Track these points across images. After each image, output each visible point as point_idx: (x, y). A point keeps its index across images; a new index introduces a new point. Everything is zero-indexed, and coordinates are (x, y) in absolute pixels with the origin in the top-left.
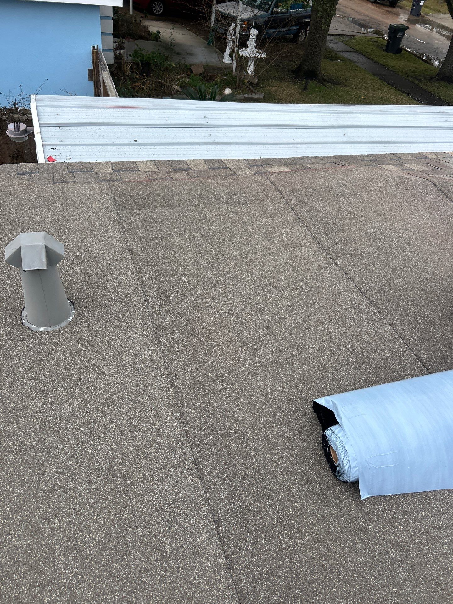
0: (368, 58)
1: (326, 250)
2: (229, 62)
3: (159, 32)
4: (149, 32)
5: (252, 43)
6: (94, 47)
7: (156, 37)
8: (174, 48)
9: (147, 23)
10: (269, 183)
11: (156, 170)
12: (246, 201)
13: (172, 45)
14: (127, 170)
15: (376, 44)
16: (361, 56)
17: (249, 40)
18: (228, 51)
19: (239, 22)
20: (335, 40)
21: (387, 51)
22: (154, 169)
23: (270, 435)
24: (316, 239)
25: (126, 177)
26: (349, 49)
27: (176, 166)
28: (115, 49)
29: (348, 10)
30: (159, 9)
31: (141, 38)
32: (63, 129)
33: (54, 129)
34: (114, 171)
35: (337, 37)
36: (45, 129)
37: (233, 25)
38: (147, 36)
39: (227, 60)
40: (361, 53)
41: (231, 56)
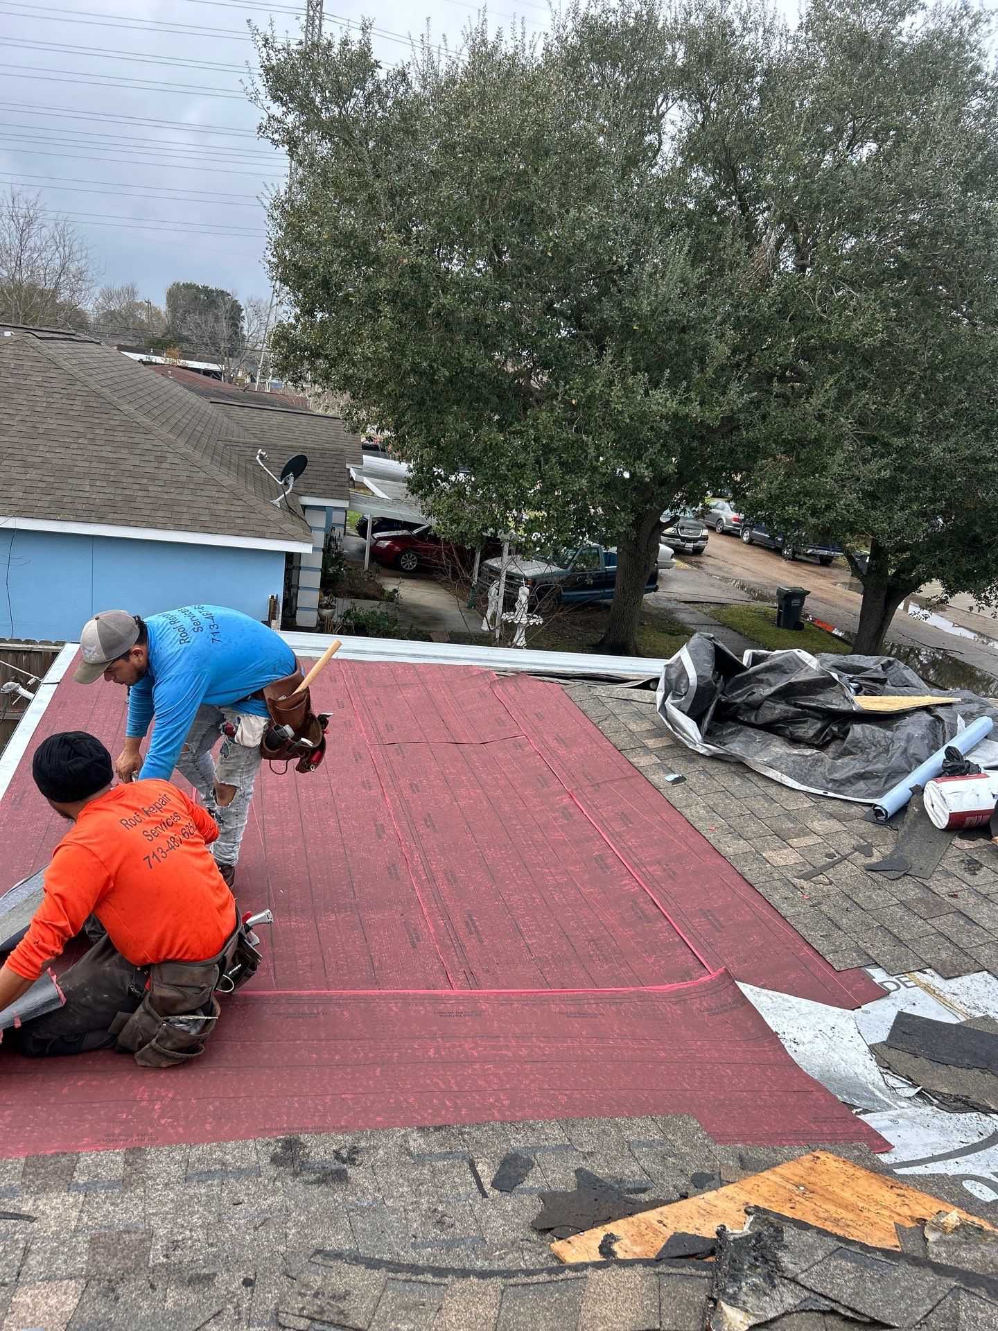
0: (740, 634)
3: (395, 591)
4: (382, 591)
5: (521, 606)
6: (272, 597)
7: (391, 597)
9: (387, 580)
15: (765, 616)
16: (730, 632)
17: (516, 601)
18: (488, 615)
19: (503, 577)
20: (692, 610)
21: (778, 625)
26: (712, 621)
28: (320, 609)
29: (737, 570)
30: (410, 563)
31: (368, 597)
35: (697, 605)
38: (379, 595)
39: (485, 626)
40: (729, 628)
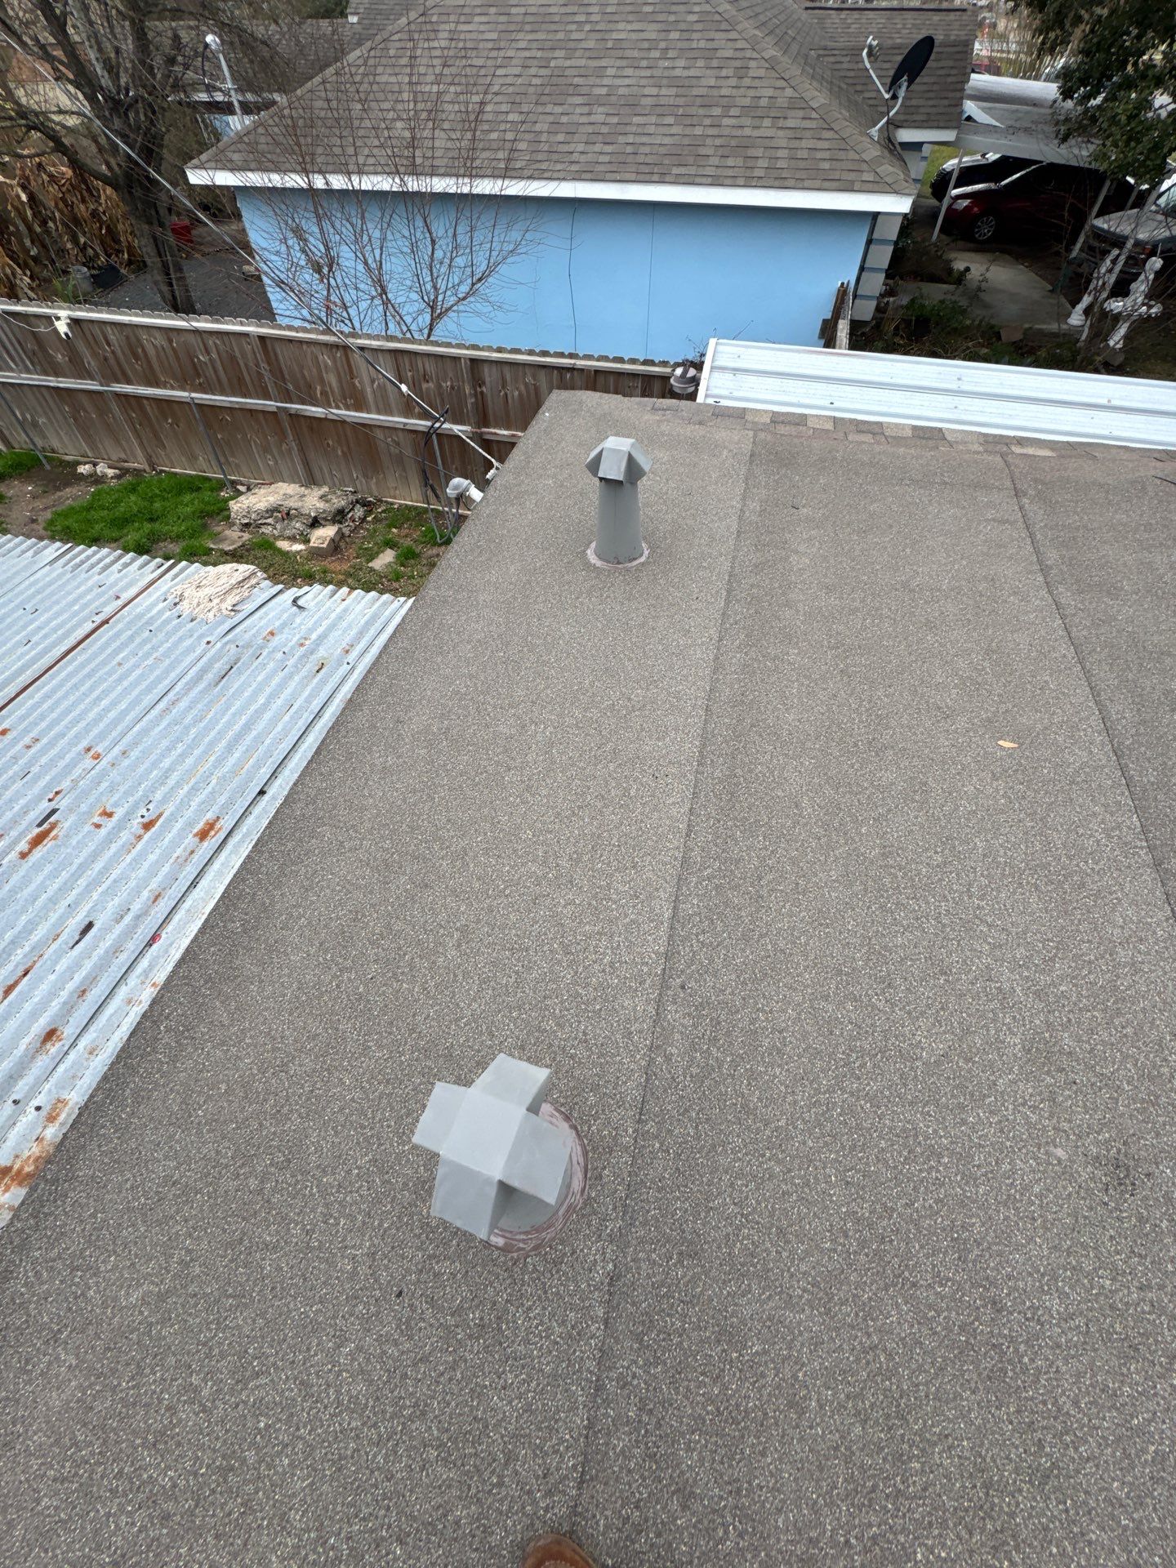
1: (1044, 570)
2: (1079, 323)
3: (968, 269)
4: (950, 271)
5: (1140, 288)
6: (843, 284)
7: (960, 279)
8: (982, 295)
10: (1002, 464)
11: (831, 428)
12: (946, 483)
13: (979, 289)
14: (789, 423)
17: (1135, 280)
18: (1086, 300)
19: (1129, 244)
22: (829, 426)
23: (809, 744)
24: (1037, 552)
25: (782, 429)
27: (861, 427)
28: (882, 296)
30: (986, 231)
31: (934, 279)
32: (739, 376)
33: (729, 376)
34: (772, 421)
36: (716, 374)
37: (1115, 252)
38: (945, 276)
39: (1076, 318)
41: (1087, 312)
